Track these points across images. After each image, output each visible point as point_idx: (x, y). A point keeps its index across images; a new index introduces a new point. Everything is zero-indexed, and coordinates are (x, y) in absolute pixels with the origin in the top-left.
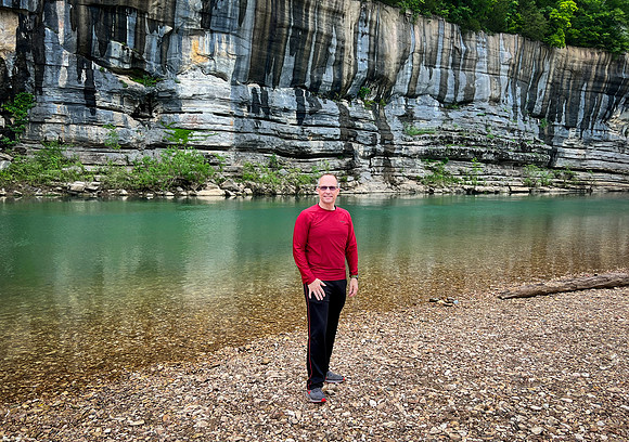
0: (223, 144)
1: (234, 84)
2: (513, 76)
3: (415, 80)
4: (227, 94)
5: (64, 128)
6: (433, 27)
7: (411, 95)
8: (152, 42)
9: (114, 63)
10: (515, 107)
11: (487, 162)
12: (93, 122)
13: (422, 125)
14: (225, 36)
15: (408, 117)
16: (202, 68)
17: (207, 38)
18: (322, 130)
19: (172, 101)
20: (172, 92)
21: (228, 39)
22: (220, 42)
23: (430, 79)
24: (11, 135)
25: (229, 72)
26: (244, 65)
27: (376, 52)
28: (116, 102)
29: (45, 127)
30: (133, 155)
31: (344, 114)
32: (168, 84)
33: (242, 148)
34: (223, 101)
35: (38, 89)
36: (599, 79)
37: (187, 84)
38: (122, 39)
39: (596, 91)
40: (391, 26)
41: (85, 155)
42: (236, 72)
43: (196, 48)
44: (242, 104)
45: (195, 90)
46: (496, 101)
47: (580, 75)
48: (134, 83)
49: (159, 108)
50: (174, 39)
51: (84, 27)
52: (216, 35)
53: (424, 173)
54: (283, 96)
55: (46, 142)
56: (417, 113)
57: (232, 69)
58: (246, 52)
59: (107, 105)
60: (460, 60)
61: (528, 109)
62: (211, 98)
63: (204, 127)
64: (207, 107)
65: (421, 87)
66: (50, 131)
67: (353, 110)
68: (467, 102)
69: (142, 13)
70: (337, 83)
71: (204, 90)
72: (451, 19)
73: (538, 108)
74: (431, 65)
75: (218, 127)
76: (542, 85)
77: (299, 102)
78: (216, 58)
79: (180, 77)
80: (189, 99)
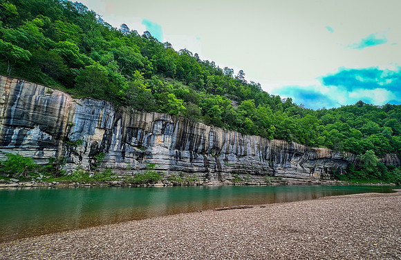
0: (165, 169)
1: (170, 150)
2: (259, 148)
3: (228, 148)
4: (168, 153)
5: (113, 164)
6: (233, 133)
7: (227, 153)
8: (145, 138)
9: (133, 144)
10: (260, 157)
11: (252, 174)
12: (123, 162)
13: (231, 162)
15: (226, 160)
16: (160, 145)
17: (163, 136)
18: (198, 164)
19: (150, 155)
20: (150, 152)
21: (169, 137)
22: (167, 138)
23: (233, 148)
24: (96, 166)
26: (173, 144)
27: (215, 141)
28: (131, 155)
30: (135, 172)
31: (205, 159)
32: (149, 150)
33: (171, 170)
34: (166, 155)
35: (107, 151)
36: (285, 149)
37: (155, 150)
38: (136, 137)
39: (285, 152)
40: (220, 133)
41: (119, 172)
43: (159, 139)
44: (172, 156)
45: (157, 152)
46: (254, 155)
47: (279, 148)
48: (138, 150)
49: (145, 157)
50: (152, 136)
51: (125, 133)
52: (166, 136)
53: (231, 178)
54: (185, 153)
55: (107, 168)
56: (229, 158)
57: (170, 145)
58: (175, 141)
59: (128, 156)
60: (242, 143)
61: (265, 158)
62: (162, 154)
63: (159, 163)
64: (161, 157)
65: (230, 151)
66: (108, 165)
67: (208, 158)
68: (244, 156)
69: (143, 130)
70: (203, 149)
71: (160, 152)
72: (238, 131)
73: (267, 157)
74: (233, 144)
75: (164, 163)
76: (268, 151)
77: (191, 155)
78: (165, 142)
79: (153, 148)
80: (155, 154)
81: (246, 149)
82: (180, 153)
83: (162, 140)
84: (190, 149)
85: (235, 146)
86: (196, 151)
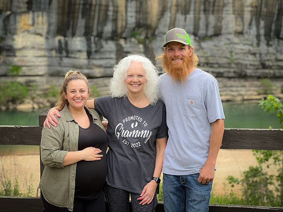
1: (47, 38)
2: (256, 13)
14: (41, 13)
16: (28, 31)
19: (11, 50)
20: (11, 46)
21: (43, 14)
22: (38, 17)
25: (44, 32)
27: (141, 10)
31: (119, 50)
32: (9, 42)
33: (52, 75)
34: (40, 49)
37: (19, 41)
42: (48, 32)
43: (25, 20)
44: (52, 50)
45: (24, 44)
46: (240, 33)
49: (4, 53)
50: (12, 18)
52: (36, 14)
54: (78, 43)
58: (53, 21)
60: (209, 7)
62: (33, 48)
63: (29, 64)
64: (30, 53)
67: (127, 47)
68: (217, 34)
75: (37, 64)
77: (89, 45)
78: (36, 25)
79: (16, 37)
80: (20, 50)
81: (219, 19)
82: (66, 43)
83: (30, 22)
84: (87, 34)
85: (191, 16)
86: (100, 35)
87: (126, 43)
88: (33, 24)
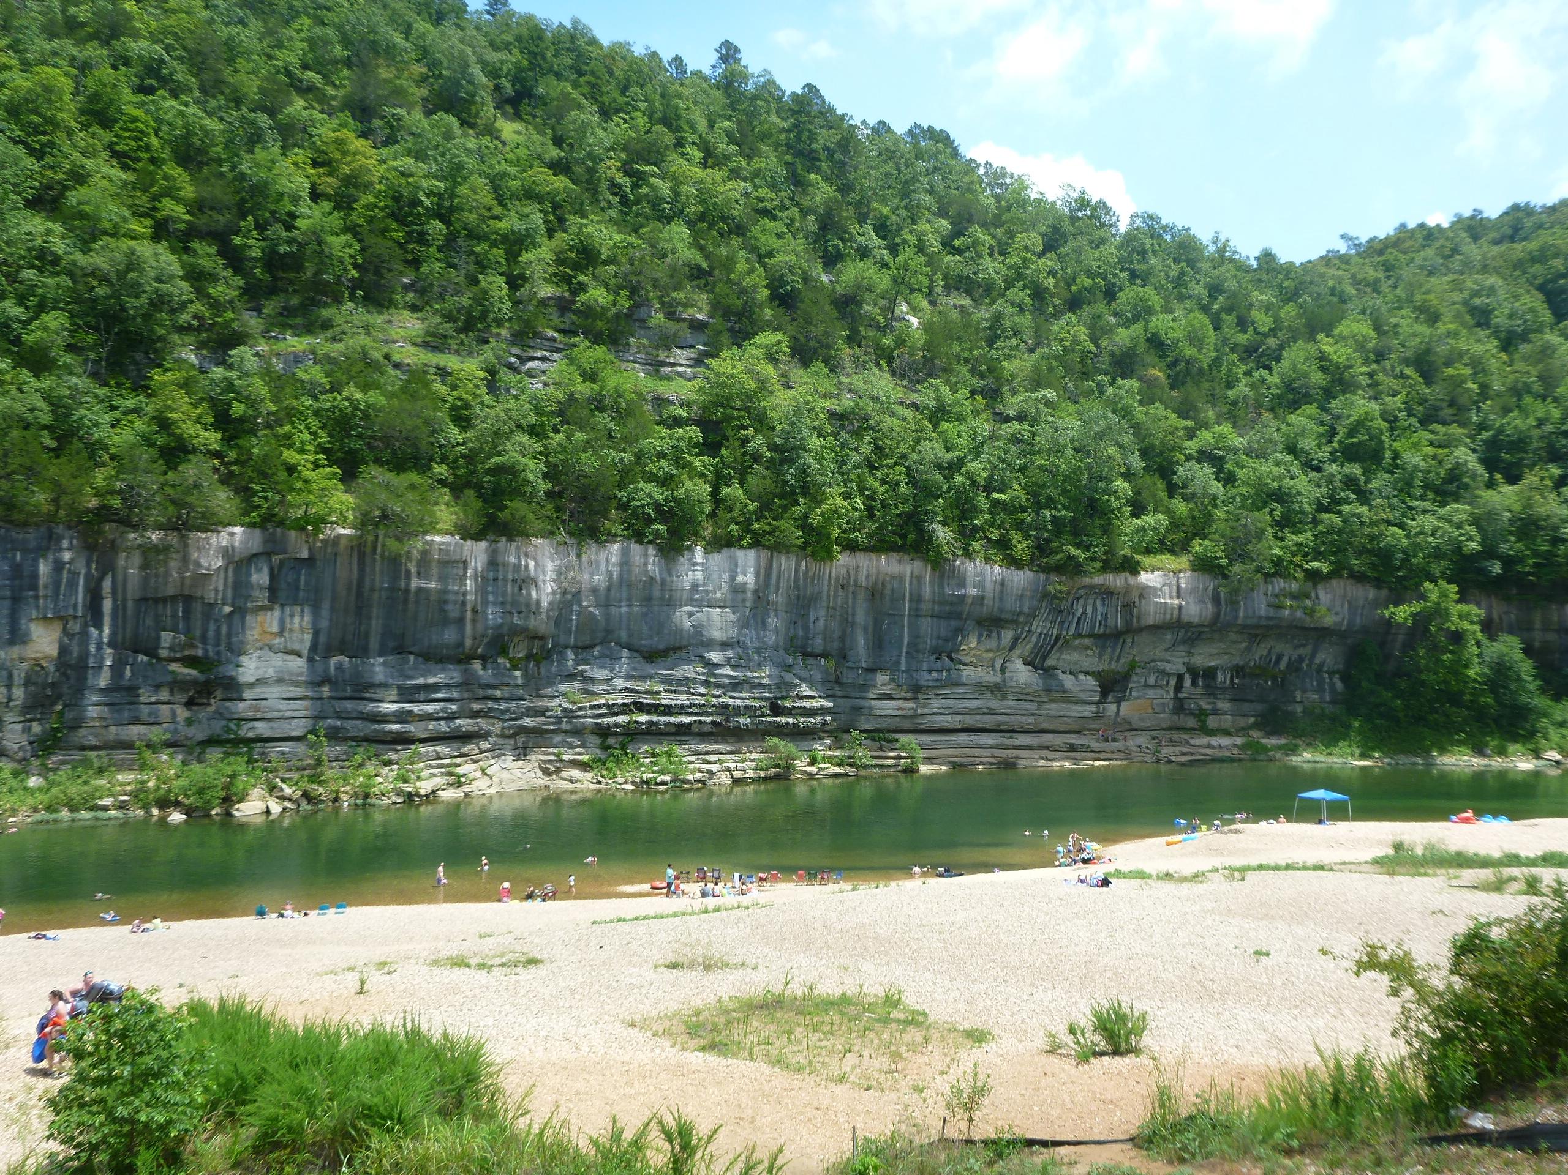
0: (294, 734)
1: (310, 660)
4: (301, 674)
5: (103, 731)
8: (208, 627)
9: (164, 653)
12: (136, 720)
13: (600, 685)
14: (299, 609)
16: (271, 648)
17: (277, 613)
18: (431, 707)
19: (232, 688)
20: (231, 678)
21: (302, 611)
22: (292, 616)
23: (613, 622)
25: (305, 648)
26: (324, 638)
27: (514, 601)
28: (164, 694)
29: (82, 732)
31: (471, 681)
32: (227, 669)
34: (295, 683)
35: (80, 692)
36: (918, 598)
37: (250, 668)
40: (542, 563)
42: (314, 648)
43: (263, 625)
44: (320, 684)
45: (260, 674)
48: (186, 671)
49: (219, 694)
50: (236, 619)
51: (130, 621)
52: (288, 610)
54: (378, 668)
55: (82, 746)
57: (308, 644)
58: (324, 624)
59: (153, 699)
61: (799, 645)
62: (280, 681)
63: (269, 715)
64: (273, 693)
66: (86, 736)
67: (488, 674)
69: (196, 599)
70: (459, 645)
71: (271, 672)
72: (642, 539)
75: (288, 714)
76: (814, 612)
78: (287, 635)
79: (243, 659)
80: (252, 685)
82: (355, 669)
83: (275, 628)
84: (396, 651)
85: (620, 612)
87: (484, 668)
88: (281, 633)
